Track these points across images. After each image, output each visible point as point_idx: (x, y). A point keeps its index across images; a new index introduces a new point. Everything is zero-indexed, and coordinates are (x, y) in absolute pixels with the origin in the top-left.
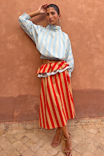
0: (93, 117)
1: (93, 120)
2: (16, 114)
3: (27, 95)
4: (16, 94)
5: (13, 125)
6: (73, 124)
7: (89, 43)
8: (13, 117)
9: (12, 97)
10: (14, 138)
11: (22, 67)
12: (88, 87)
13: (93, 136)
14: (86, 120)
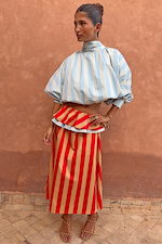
0: (140, 197)
1: (139, 202)
2: (21, 180)
3: (42, 152)
4: (25, 149)
5: (15, 197)
6: (108, 205)
7: (143, 83)
8: (16, 184)
9: (20, 153)
10: (15, 216)
11: (40, 108)
12: (136, 149)
13: (136, 225)
14: (128, 200)
